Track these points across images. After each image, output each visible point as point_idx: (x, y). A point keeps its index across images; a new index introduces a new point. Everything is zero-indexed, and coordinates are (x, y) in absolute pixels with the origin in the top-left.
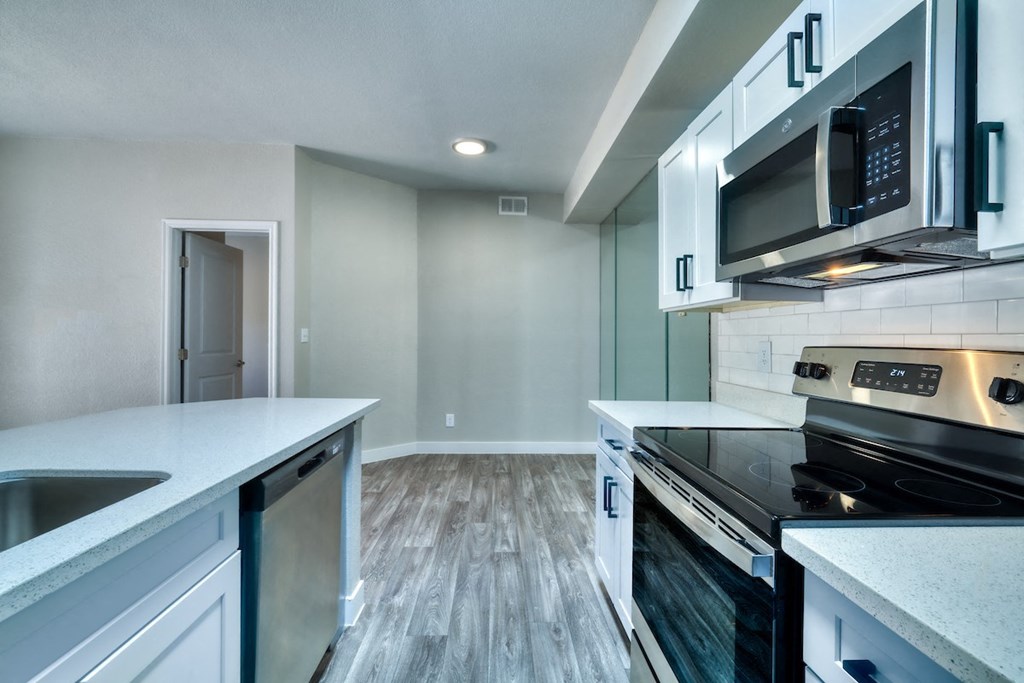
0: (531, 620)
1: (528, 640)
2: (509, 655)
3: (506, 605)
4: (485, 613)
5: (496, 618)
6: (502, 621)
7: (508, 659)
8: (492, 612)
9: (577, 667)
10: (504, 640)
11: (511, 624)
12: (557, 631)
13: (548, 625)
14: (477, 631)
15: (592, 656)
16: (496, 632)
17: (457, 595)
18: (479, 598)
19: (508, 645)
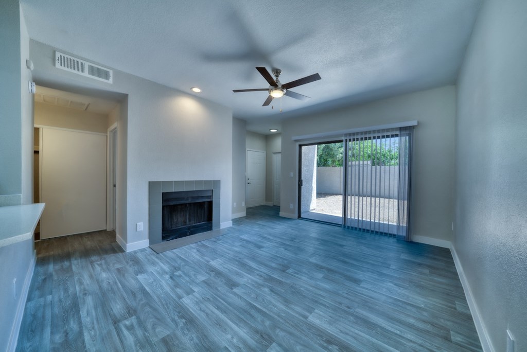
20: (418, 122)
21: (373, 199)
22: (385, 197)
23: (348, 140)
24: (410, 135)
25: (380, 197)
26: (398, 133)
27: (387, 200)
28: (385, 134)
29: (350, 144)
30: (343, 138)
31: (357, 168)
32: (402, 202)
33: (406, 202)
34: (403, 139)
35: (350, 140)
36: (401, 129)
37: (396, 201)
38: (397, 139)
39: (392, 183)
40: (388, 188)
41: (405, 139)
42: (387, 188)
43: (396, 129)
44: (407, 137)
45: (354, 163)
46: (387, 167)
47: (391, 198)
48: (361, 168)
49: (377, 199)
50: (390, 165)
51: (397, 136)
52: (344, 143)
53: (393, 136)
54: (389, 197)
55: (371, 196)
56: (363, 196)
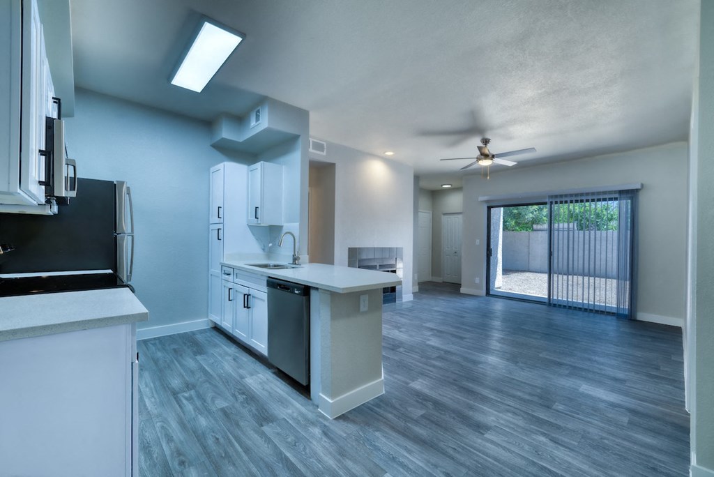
0: (207, 463)
1: (204, 447)
2: (213, 434)
3: (234, 464)
4: (247, 450)
5: (236, 451)
6: (230, 451)
7: (213, 432)
8: (243, 454)
9: (164, 447)
10: (222, 440)
11: (221, 451)
12: (182, 463)
13: (191, 464)
14: (243, 438)
15: (151, 458)
16: (230, 442)
17: (281, 453)
18: (261, 459)
19: (217, 439)
20: (642, 185)
21: (586, 279)
22: (600, 277)
23: (554, 202)
24: (632, 199)
25: (595, 276)
26: (617, 196)
27: (603, 280)
28: (601, 197)
29: (555, 207)
30: (547, 200)
31: (566, 233)
32: (622, 282)
33: (628, 282)
34: (623, 202)
35: (556, 203)
36: (621, 192)
37: (615, 281)
38: (616, 203)
39: (609, 255)
40: (605, 263)
41: (626, 203)
42: (603, 263)
43: (615, 192)
44: (629, 201)
45: (561, 225)
46: (604, 233)
47: (609, 278)
48: (571, 233)
49: (592, 279)
50: (607, 229)
51: (616, 199)
52: (548, 206)
53: (611, 199)
54: (606, 277)
55: (583, 275)
56: (574, 274)
